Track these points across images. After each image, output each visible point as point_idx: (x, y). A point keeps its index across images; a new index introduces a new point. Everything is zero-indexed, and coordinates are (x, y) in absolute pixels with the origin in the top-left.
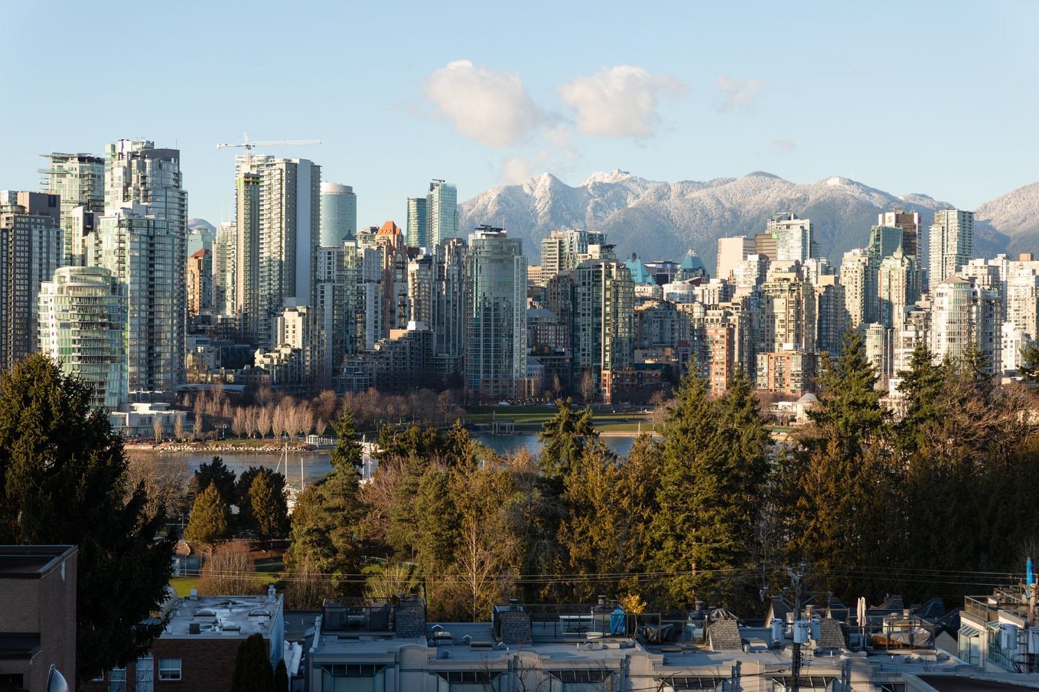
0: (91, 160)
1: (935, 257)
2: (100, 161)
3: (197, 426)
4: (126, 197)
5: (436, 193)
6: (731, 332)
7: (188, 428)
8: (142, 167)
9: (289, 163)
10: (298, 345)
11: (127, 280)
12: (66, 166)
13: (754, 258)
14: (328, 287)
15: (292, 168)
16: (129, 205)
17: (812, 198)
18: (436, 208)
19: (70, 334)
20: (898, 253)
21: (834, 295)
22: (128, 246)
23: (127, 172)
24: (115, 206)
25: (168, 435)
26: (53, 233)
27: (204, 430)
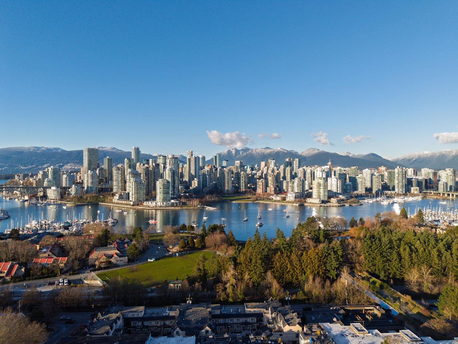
0: (164, 156)
1: (295, 166)
2: (166, 157)
3: (181, 204)
4: (170, 166)
5: (218, 156)
6: (263, 184)
7: (180, 205)
8: (172, 160)
9: (195, 157)
10: (197, 186)
11: (170, 181)
12: (160, 157)
13: (266, 167)
14: (201, 176)
15: (195, 158)
16: (170, 167)
17: (275, 151)
18: (218, 158)
19: (162, 189)
20: (289, 166)
21: (279, 174)
22: (170, 174)
23: (170, 161)
24: (168, 167)
25: (177, 206)
26: (158, 170)
27: (182, 204)
